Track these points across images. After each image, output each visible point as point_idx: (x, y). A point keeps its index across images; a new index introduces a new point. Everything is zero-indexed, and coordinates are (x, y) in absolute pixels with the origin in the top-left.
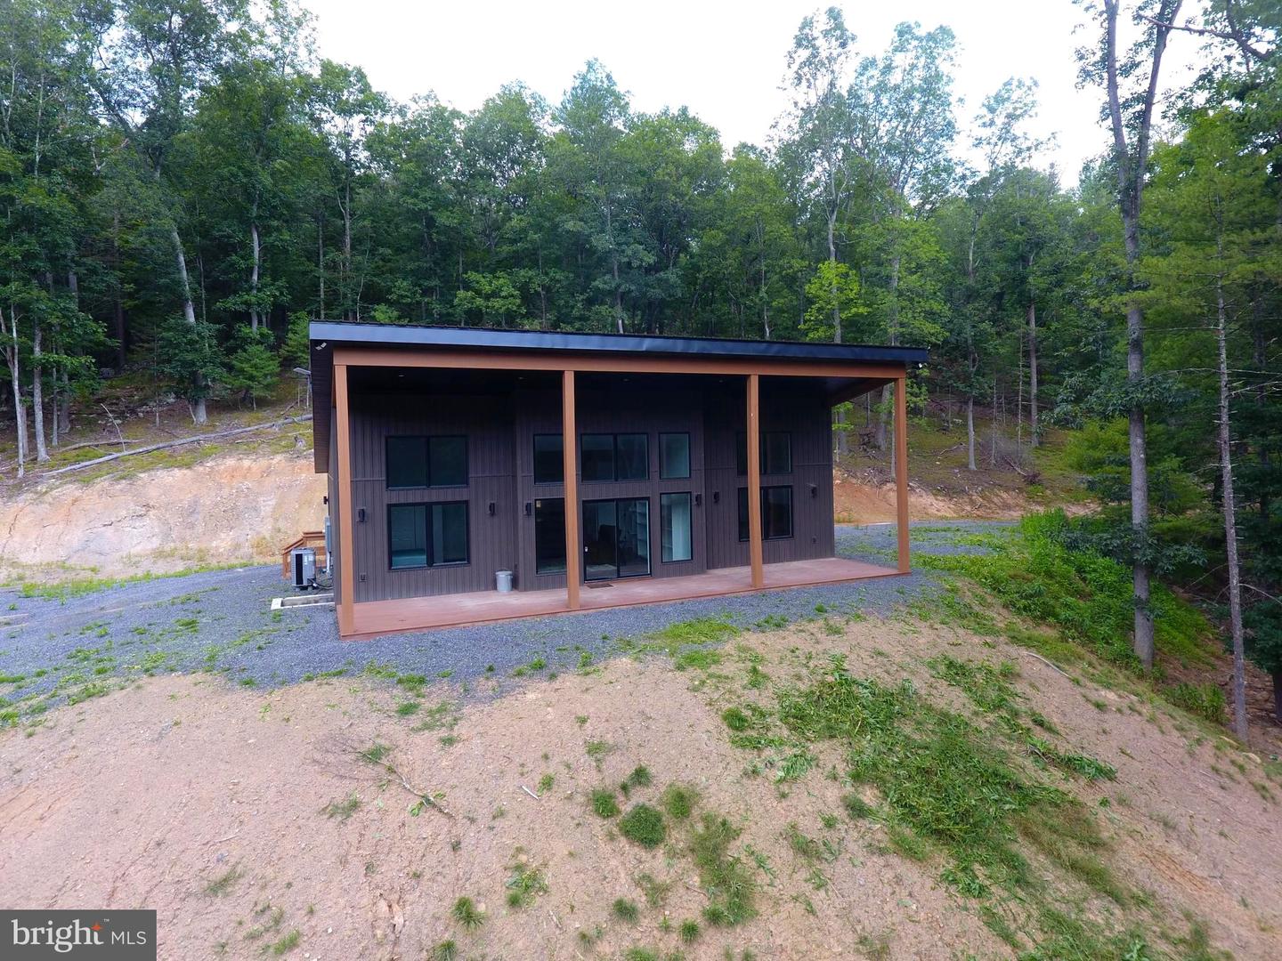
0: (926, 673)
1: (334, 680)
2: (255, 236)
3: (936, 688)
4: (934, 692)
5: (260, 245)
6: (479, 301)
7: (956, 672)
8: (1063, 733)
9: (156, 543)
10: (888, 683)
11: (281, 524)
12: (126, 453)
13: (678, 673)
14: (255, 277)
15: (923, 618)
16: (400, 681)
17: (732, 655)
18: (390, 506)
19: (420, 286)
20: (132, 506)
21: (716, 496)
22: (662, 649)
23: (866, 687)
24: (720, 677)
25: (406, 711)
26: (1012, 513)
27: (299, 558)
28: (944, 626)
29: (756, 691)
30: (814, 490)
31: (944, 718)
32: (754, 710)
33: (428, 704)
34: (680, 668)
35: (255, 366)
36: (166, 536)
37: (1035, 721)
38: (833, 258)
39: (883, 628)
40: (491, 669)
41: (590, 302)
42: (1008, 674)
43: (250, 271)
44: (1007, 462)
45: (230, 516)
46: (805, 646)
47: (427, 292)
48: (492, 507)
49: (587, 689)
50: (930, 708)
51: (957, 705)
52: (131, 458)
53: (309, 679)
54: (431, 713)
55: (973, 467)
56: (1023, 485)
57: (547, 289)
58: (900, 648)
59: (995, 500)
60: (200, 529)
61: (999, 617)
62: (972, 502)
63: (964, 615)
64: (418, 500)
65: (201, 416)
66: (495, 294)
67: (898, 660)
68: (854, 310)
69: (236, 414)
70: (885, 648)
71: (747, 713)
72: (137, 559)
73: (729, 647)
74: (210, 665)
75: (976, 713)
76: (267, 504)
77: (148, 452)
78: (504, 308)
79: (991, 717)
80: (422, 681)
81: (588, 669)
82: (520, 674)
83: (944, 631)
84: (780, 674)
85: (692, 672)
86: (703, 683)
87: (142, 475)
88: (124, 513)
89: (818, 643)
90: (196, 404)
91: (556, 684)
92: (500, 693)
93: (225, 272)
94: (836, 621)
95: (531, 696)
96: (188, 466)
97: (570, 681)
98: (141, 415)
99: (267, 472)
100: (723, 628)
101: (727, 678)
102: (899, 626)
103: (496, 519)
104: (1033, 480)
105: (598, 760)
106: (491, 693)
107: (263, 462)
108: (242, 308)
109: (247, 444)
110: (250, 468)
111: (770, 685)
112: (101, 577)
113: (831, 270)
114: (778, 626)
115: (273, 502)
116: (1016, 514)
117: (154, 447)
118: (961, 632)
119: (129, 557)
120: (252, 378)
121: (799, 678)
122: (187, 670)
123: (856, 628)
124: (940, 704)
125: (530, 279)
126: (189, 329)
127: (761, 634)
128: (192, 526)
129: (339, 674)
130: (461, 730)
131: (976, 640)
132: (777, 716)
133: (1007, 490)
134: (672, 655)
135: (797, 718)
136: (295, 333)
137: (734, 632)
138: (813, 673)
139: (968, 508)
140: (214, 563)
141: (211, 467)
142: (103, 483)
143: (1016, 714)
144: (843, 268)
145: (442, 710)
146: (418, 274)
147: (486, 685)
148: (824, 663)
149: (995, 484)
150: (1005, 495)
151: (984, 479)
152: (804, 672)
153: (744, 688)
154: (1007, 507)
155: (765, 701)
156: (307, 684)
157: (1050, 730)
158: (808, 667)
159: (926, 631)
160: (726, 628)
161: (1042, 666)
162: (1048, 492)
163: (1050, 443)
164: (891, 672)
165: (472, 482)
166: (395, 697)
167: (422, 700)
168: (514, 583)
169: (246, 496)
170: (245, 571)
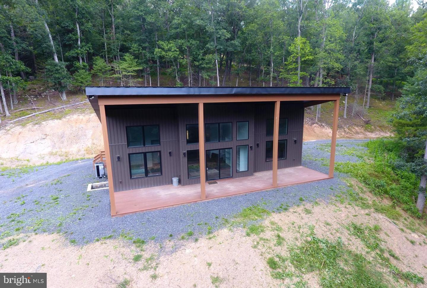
0: (346, 232)
1: (108, 241)
2: (78, 26)
3: (351, 240)
4: (350, 242)
5: (80, 29)
6: (163, 53)
7: (358, 231)
8: (401, 259)
9: (49, 149)
10: (332, 240)
11: (95, 141)
12: (37, 113)
13: (248, 238)
14: (79, 43)
15: (342, 203)
16: (134, 242)
17: (268, 227)
18: (129, 154)
19: (141, 46)
20: (41, 135)
21: (258, 145)
22: (240, 223)
23: (324, 243)
24: (264, 240)
25: (137, 259)
26: (359, 135)
27: (98, 167)
28: (350, 206)
29: (279, 247)
30: (295, 141)
31: (357, 258)
32: (280, 258)
33: (146, 255)
34: (248, 235)
35: (82, 78)
36: (54, 146)
37: (390, 255)
38: (299, 36)
39: (327, 209)
40: (171, 236)
41: (205, 54)
42: (377, 229)
43: (77, 40)
44: (358, 115)
45: (76, 138)
46: (298, 222)
47: (144, 48)
48: (170, 153)
49: (211, 247)
50: (350, 252)
51: (360, 249)
52: (39, 115)
53: (98, 240)
54: (147, 261)
55: (345, 117)
56: (363, 124)
57: (189, 48)
58: (335, 220)
59: (353, 130)
60: (65, 143)
61: (370, 198)
62: (345, 131)
63: (356, 199)
64: (141, 152)
65: (64, 97)
66: (169, 50)
67: (335, 227)
68: (307, 57)
69: (77, 96)
70: (329, 221)
71: (277, 259)
72: (44, 156)
73: (267, 223)
74: (59, 229)
75: (367, 253)
76: (89, 133)
77: (45, 112)
78: (173, 56)
79: (373, 254)
80: (143, 242)
81: (211, 236)
82: (183, 238)
83: (351, 209)
84: (288, 236)
85: (254, 237)
86: (258, 243)
87: (43, 123)
88: (38, 138)
89: (302, 219)
90: (62, 93)
91: (198, 244)
92: (175, 250)
93: (68, 41)
94: (308, 206)
95: (188, 251)
96: (60, 119)
97: (203, 242)
98: (43, 96)
99: (88, 121)
100: (264, 211)
101: (267, 240)
102: (333, 208)
103: (172, 157)
104: (367, 123)
106: (171, 249)
107: (87, 117)
108: (75, 55)
109: (81, 109)
110: (82, 119)
111: (285, 243)
112: (31, 164)
113: (299, 40)
114: (286, 209)
115: (91, 133)
116: (361, 136)
117: (48, 111)
118: (357, 208)
119: (40, 155)
120: (82, 82)
121: (297, 239)
122: (51, 232)
123: (316, 209)
124: (353, 249)
125: (183, 44)
126: (56, 65)
127: (279, 214)
128: (63, 142)
129: (110, 237)
130: (159, 270)
131: (363, 212)
132: (289, 260)
133: (358, 126)
134: (244, 227)
135: (298, 262)
136: (96, 65)
137: (268, 213)
138: (302, 236)
139: (343, 134)
140: (71, 158)
141: (69, 119)
142: (29, 126)
143: (382, 251)
144: (304, 40)
145: (151, 259)
146: (141, 42)
147: (169, 244)
148: (305, 230)
149: (353, 124)
150: (357, 128)
151: (349, 122)
152: (298, 235)
153: (275, 245)
154: (357, 133)
155: (285, 254)
156: (97, 243)
157: (397, 258)
158: (300, 232)
159: (343, 209)
160: (265, 211)
161: (388, 223)
162: (373, 127)
163: (373, 106)
164: (333, 233)
165: (162, 143)
166: (132, 251)
167: (143, 253)
168: (179, 182)
169: (82, 130)
170: (82, 162)
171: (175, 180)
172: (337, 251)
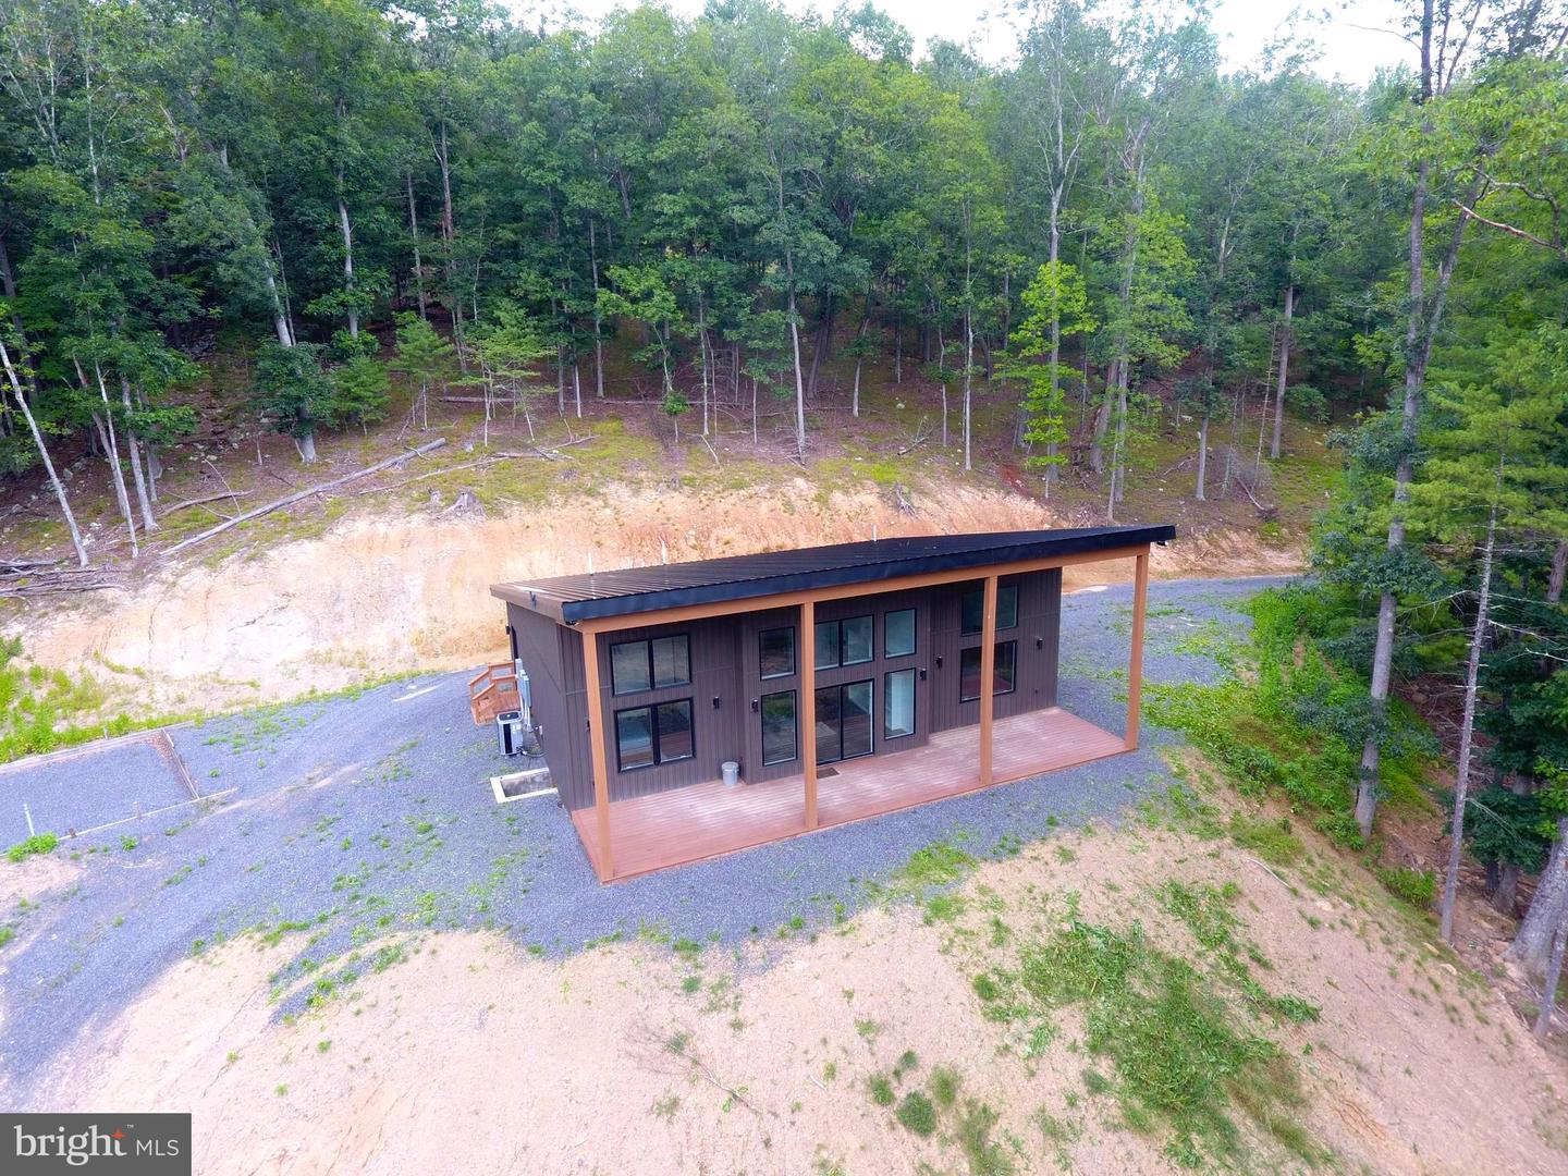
0: (1154, 907)
1: (615, 947)
2: (344, 215)
3: (1163, 926)
4: (1162, 932)
5: (350, 226)
6: (627, 306)
7: (1182, 900)
8: (1276, 967)
9: (305, 644)
10: (1119, 926)
11: (436, 611)
12: (243, 517)
13: (928, 929)
14: (349, 268)
15: (1152, 826)
16: (676, 948)
17: (973, 900)
18: (616, 712)
19: (550, 276)
20: (271, 597)
21: (939, 662)
22: (908, 893)
23: (1100, 936)
24: (966, 933)
25: (691, 986)
26: (1241, 562)
27: (507, 728)
28: (1171, 834)
29: (1000, 949)
30: (1040, 646)
31: (1173, 967)
32: (1000, 975)
33: (709, 978)
34: (929, 922)
35: (362, 384)
36: (316, 633)
37: (1252, 958)
38: (1055, 257)
39: (1114, 847)
40: (755, 930)
41: (758, 307)
42: (1232, 894)
43: (342, 261)
44: (1242, 487)
45: (379, 601)
46: (1043, 885)
48: (716, 702)
49: (848, 955)
50: (1158, 956)
51: (1182, 946)
52: (250, 524)
53: (592, 946)
54: (714, 989)
55: (1201, 496)
56: (1256, 522)
58: (1130, 876)
59: (1224, 544)
60: (349, 621)
61: (1226, 805)
62: (1198, 549)
63: (1189, 812)
64: (643, 703)
65: (310, 452)
67: (1129, 894)
69: (345, 443)
70: (1117, 879)
71: (994, 978)
72: (294, 667)
73: (969, 890)
74: (482, 918)
75: (1199, 954)
76: (415, 583)
77: (266, 513)
78: (656, 316)
79: (1212, 957)
80: (696, 948)
81: (846, 927)
82: (783, 935)
83: (1172, 844)
84: (1019, 921)
85: (941, 926)
86: (951, 941)
87: (271, 553)
88: (264, 606)
89: (1052, 876)
90: (302, 438)
91: (818, 948)
92: (770, 961)
93: (312, 263)
94: (1068, 839)
95: (799, 965)
96: (318, 536)
97: (829, 942)
98: (236, 446)
99: (407, 541)
100: (962, 858)
101: (972, 933)
102: (1128, 841)
103: (719, 712)
104: (1269, 516)
105: (869, 1042)
106: (761, 961)
107: (400, 526)
108: (338, 311)
109: (374, 495)
110: (386, 536)
111: (1012, 939)
112: (264, 697)
113: (1053, 272)
114: (1014, 851)
115: (421, 581)
116: (1246, 563)
117: (271, 506)
118: (1187, 838)
119: (284, 663)
120: (357, 399)
121: (1038, 929)
123: (1088, 849)
124: (1166, 946)
125: (686, 273)
127: (998, 865)
128: (340, 618)
129: (617, 937)
130: (745, 1012)
131: (1201, 849)
132: (1021, 980)
133: (1237, 529)
134: (918, 904)
135: (1040, 982)
136: (405, 341)
137: (973, 864)
138: (1050, 920)
139: (1192, 557)
140: (379, 671)
141: (344, 537)
142: (231, 566)
143: (1234, 949)
144: (1069, 271)
145: (721, 985)
147: (755, 950)
148: (1059, 906)
149: (1224, 522)
150: (1234, 537)
151: (1212, 515)
152: (1042, 919)
153: (990, 946)
154: (1236, 553)
155: (1012, 965)
156: (591, 952)
157: (1265, 965)
158: (1045, 912)
159: (1153, 844)
160: (965, 859)
161: (1262, 875)
162: (1285, 530)
163: (1293, 452)
164: (1123, 911)
165: (695, 679)
166: (675, 968)
167: (701, 973)
168: (741, 773)
169: (390, 575)
170: (418, 689)
171: (730, 769)
172: (1127, 953)
